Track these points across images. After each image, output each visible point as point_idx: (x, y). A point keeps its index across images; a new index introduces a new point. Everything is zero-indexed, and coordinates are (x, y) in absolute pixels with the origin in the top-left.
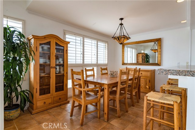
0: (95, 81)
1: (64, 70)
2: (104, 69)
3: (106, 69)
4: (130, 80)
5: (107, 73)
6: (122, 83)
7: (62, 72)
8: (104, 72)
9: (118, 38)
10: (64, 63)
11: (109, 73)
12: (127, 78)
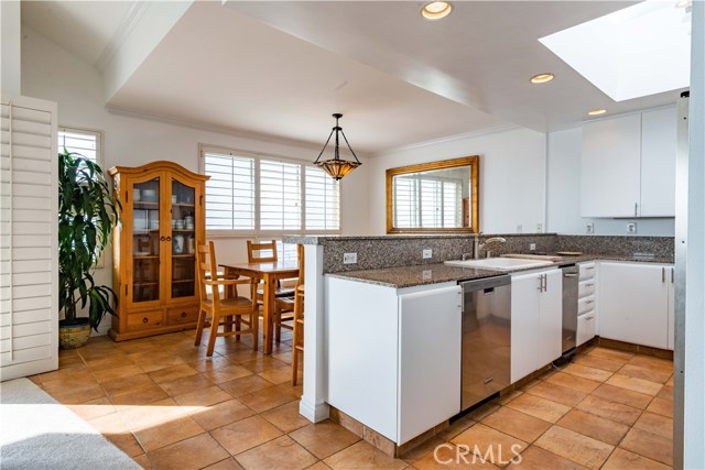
7: (191, 251)
10: (194, 227)
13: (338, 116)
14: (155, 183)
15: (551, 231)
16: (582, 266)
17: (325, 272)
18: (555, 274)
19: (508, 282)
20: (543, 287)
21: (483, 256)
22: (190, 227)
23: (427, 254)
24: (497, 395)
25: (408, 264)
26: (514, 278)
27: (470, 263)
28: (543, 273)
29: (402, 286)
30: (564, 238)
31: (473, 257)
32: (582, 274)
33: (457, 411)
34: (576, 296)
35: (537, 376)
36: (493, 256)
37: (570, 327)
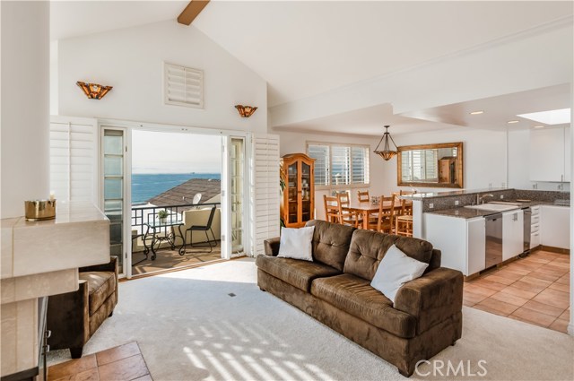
0: (350, 207)
1: (309, 196)
2: (364, 194)
3: (367, 194)
4: (396, 209)
5: (368, 201)
6: (384, 210)
7: (308, 198)
8: (363, 198)
9: (382, 153)
10: (309, 185)
11: (371, 199)
12: (392, 206)
13: (387, 127)
14: (295, 165)
15: (510, 187)
16: (533, 208)
17: (423, 212)
18: (520, 212)
19: (501, 216)
20: (515, 219)
21: (481, 203)
22: (307, 185)
23: (457, 203)
24: (495, 266)
25: (450, 208)
26: (504, 214)
27: (475, 207)
28: (515, 212)
29: (468, 217)
30: (518, 191)
31: (476, 204)
32: (533, 212)
33: (484, 268)
34: (530, 224)
35: (512, 260)
36: (485, 203)
37: (527, 241)
